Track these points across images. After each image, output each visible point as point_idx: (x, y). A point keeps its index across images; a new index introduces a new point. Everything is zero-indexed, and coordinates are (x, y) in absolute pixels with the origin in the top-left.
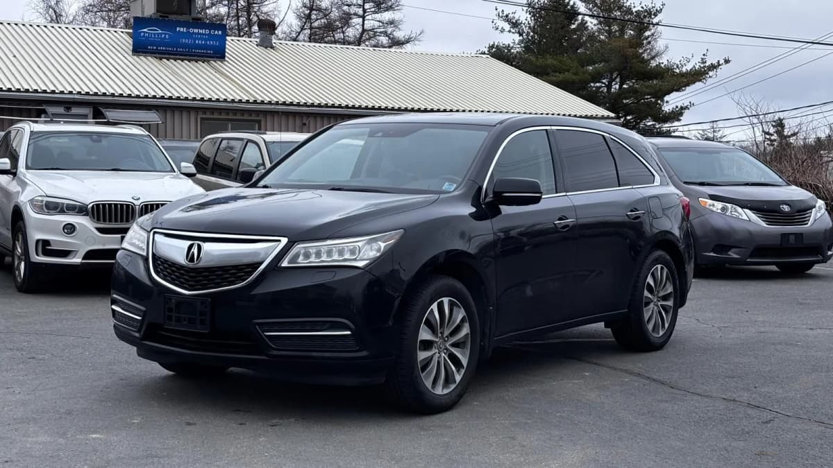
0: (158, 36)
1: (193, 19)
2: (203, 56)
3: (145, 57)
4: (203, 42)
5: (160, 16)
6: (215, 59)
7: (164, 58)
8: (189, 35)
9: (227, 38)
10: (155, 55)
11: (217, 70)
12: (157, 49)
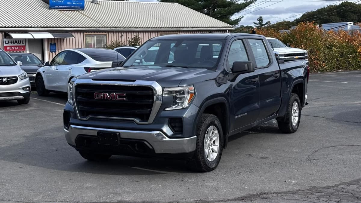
0: (59, 1)
2: (76, 9)
7: (62, 10)
10: (58, 10)
11: (84, 15)
12: (59, 7)
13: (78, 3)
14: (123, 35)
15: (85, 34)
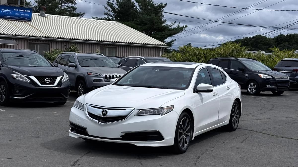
0: (8, 12)
1: (20, 6)
2: (23, 20)
3: (3, 19)
4: (24, 15)
5: (8, 5)
6: (28, 21)
7: (10, 20)
8: (18, 12)
9: (32, 13)
10: (6, 19)
11: (30, 25)
12: (7, 17)
13: (25, 15)
14: (65, 45)
15: (29, 42)
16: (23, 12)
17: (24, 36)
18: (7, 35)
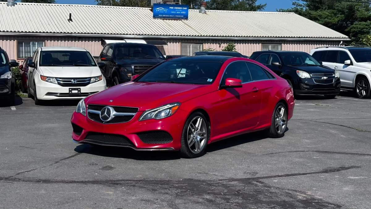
0: (163, 11)
1: (176, 3)
2: (179, 18)
4: (180, 13)
5: (164, 3)
6: (184, 19)
7: (165, 19)
8: (174, 10)
10: (161, 18)
11: (186, 24)
15: (181, 42)
16: (179, 9)
17: (175, 35)
18: (157, 35)
